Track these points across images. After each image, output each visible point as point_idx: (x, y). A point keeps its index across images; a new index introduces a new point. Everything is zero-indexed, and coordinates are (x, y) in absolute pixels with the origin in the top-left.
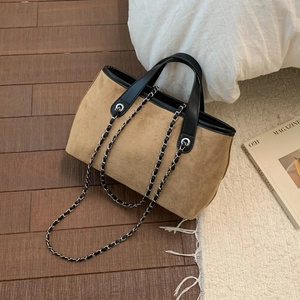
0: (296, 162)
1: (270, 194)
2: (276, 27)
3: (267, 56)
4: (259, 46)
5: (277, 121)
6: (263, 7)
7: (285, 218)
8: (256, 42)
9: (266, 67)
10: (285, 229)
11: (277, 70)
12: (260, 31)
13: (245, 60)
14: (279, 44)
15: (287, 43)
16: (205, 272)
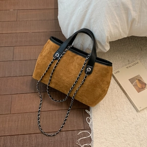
0: (137, 81)
1: (125, 96)
2: (124, 16)
3: (120, 29)
4: (116, 24)
5: (128, 62)
6: (118, 7)
7: (132, 107)
8: (115, 23)
9: (120, 35)
10: (132, 112)
11: (126, 36)
12: (117, 18)
13: (111, 31)
14: (126, 24)
15: (130, 24)
16: (94, 132)
